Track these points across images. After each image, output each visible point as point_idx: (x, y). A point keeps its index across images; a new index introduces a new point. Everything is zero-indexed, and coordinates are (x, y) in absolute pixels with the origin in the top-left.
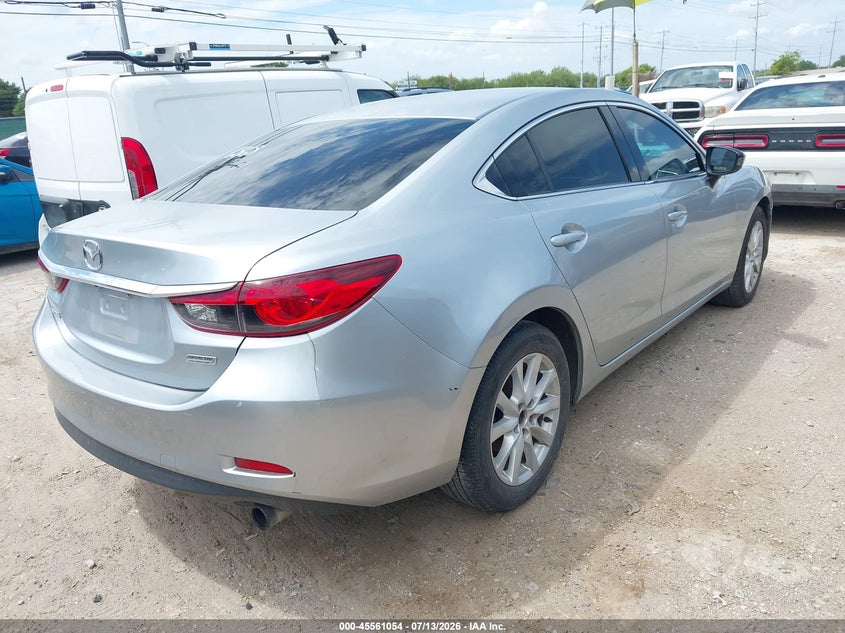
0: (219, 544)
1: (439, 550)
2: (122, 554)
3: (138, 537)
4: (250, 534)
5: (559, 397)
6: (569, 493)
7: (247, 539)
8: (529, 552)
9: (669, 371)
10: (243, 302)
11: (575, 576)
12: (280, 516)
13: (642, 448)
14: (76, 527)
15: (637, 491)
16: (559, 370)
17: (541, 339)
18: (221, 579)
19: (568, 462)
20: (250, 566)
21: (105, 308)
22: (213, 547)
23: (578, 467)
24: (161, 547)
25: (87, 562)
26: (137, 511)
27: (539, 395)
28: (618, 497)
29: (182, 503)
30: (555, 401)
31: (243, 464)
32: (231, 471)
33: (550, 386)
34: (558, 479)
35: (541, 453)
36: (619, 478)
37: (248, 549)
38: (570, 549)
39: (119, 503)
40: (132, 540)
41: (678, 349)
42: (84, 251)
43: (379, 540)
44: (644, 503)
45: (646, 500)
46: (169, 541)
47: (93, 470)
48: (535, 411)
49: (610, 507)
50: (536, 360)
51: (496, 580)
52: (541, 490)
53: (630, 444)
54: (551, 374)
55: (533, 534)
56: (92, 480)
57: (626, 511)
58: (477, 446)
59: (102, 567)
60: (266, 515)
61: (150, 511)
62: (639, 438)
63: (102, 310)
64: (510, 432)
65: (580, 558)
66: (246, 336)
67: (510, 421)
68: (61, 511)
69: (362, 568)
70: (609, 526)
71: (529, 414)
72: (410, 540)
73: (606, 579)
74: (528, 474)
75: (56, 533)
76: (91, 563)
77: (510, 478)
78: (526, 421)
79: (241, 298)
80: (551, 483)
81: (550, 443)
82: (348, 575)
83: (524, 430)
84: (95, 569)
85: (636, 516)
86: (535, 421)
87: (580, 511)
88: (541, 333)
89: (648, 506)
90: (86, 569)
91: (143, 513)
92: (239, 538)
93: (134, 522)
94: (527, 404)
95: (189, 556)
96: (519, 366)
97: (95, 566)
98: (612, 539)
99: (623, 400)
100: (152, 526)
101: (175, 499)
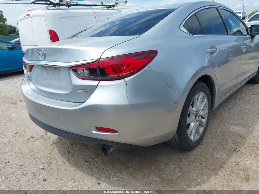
0: (86, 161)
1: (167, 164)
2: (52, 164)
3: (58, 158)
4: (97, 158)
5: (207, 109)
6: (211, 144)
7: (97, 159)
8: (201, 164)
9: (238, 104)
10: (100, 67)
11: (221, 174)
12: (112, 150)
13: (234, 128)
14: (36, 155)
15: (237, 143)
16: (208, 99)
17: (203, 87)
18: (88, 174)
19: (209, 134)
20: (98, 169)
21: (46, 75)
22: (84, 162)
23: (213, 135)
24: (66, 162)
25: (40, 167)
26: (57, 150)
27: (202, 108)
28: (230, 145)
29: (72, 147)
30: (206, 111)
31: (99, 129)
32: (94, 132)
33: (205, 105)
34: (206, 139)
35: (201, 129)
36: (229, 138)
37: (97, 163)
38: (217, 164)
39: (51, 147)
40: (56, 159)
41: (239, 97)
42: (39, 53)
43: (144, 160)
44: (241, 148)
45: (241, 146)
46: (68, 160)
47: (42, 136)
48: (201, 114)
49: (228, 149)
50: (202, 95)
51: (190, 175)
52: (201, 143)
53: (230, 127)
54: (206, 100)
55: (201, 158)
56: (41, 140)
57: (235, 150)
58: (182, 126)
59: (46, 169)
60: (107, 149)
61: (61, 150)
62: (233, 125)
63: (45, 76)
64: (193, 121)
65: (221, 167)
66: (100, 80)
67: (193, 117)
68: (31, 150)
69: (139, 170)
70: (230, 156)
71: (198, 115)
72: (156, 160)
73: (233, 175)
74: (198, 137)
75: (29, 157)
76: (42, 167)
77: (192, 138)
78: (197, 117)
79: (99, 66)
80: (204, 140)
81: (204, 126)
82: (134, 172)
83: (197, 121)
84: (43, 169)
85: (239, 152)
86: (200, 117)
87: (217, 150)
88: (203, 85)
89: (243, 148)
90: (40, 169)
91: (59, 150)
92: (93, 159)
93: (56, 154)
94: (198, 111)
95: (76, 165)
96: (196, 96)
97: (43, 168)
98: (232, 160)
99: (223, 113)
100: (62, 155)
101: (70, 146)
